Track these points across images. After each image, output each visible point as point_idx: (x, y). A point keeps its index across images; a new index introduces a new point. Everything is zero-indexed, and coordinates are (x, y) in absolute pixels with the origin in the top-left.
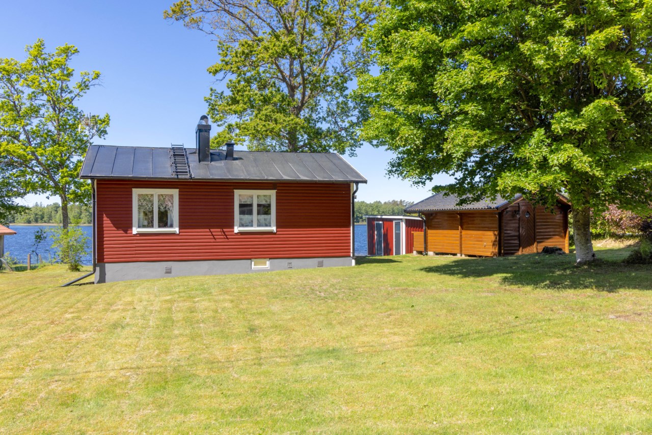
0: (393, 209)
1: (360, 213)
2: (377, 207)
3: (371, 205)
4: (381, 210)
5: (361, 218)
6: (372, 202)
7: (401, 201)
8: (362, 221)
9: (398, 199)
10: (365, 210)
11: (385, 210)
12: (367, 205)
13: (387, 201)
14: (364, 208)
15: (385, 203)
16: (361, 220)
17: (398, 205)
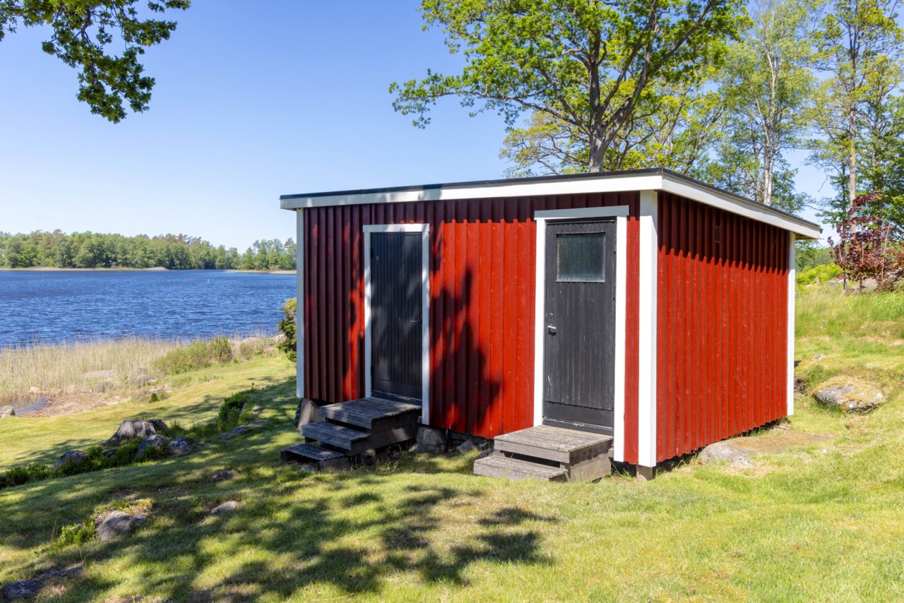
0: (167, 247)
1: (112, 252)
2: (142, 243)
3: (132, 241)
4: (149, 249)
5: (115, 260)
6: (134, 236)
7: (181, 236)
8: (117, 265)
9: (176, 233)
10: (122, 247)
11: (155, 249)
12: (125, 240)
13: (158, 235)
14: (120, 244)
15: (155, 238)
16: (114, 263)
17: (175, 241)
